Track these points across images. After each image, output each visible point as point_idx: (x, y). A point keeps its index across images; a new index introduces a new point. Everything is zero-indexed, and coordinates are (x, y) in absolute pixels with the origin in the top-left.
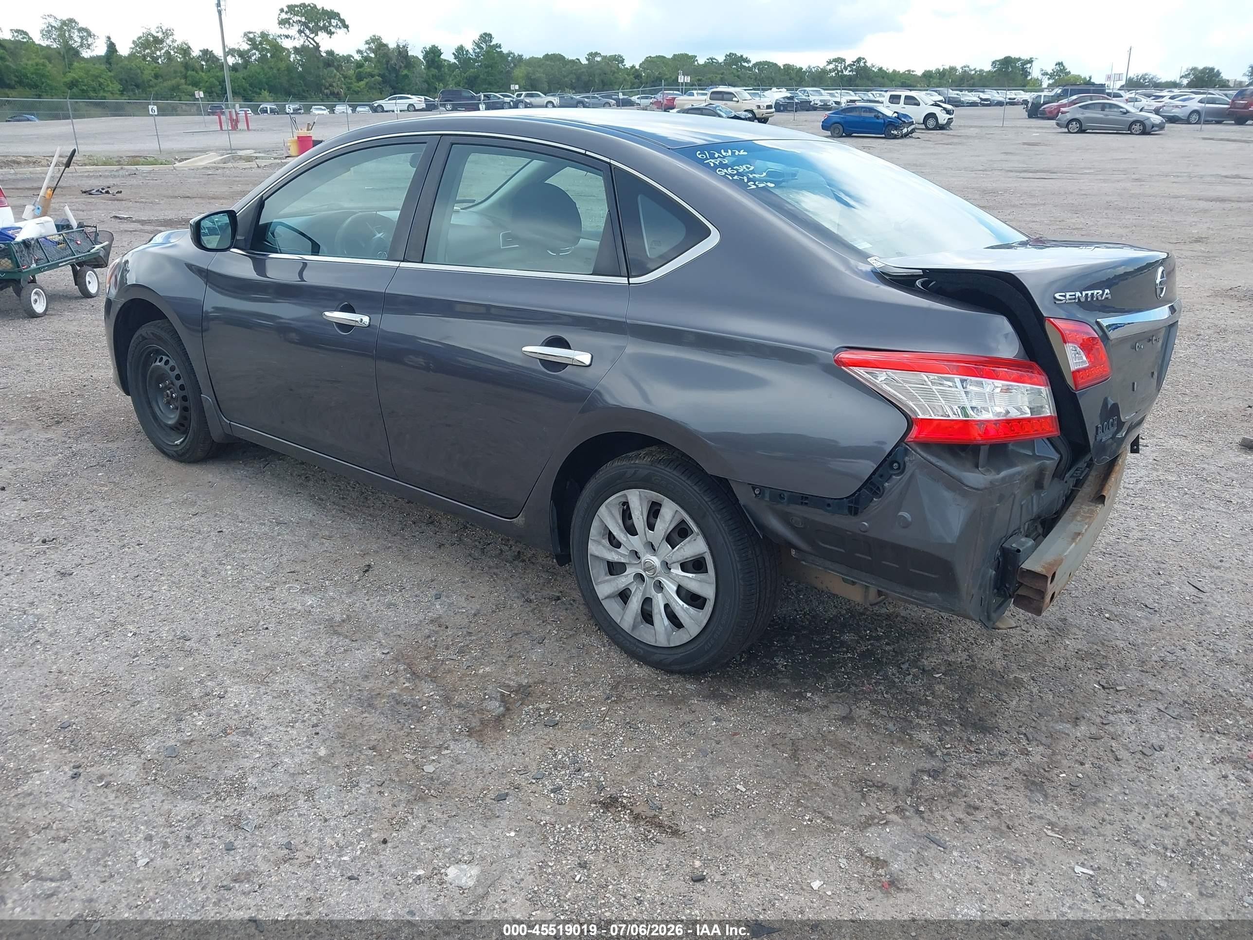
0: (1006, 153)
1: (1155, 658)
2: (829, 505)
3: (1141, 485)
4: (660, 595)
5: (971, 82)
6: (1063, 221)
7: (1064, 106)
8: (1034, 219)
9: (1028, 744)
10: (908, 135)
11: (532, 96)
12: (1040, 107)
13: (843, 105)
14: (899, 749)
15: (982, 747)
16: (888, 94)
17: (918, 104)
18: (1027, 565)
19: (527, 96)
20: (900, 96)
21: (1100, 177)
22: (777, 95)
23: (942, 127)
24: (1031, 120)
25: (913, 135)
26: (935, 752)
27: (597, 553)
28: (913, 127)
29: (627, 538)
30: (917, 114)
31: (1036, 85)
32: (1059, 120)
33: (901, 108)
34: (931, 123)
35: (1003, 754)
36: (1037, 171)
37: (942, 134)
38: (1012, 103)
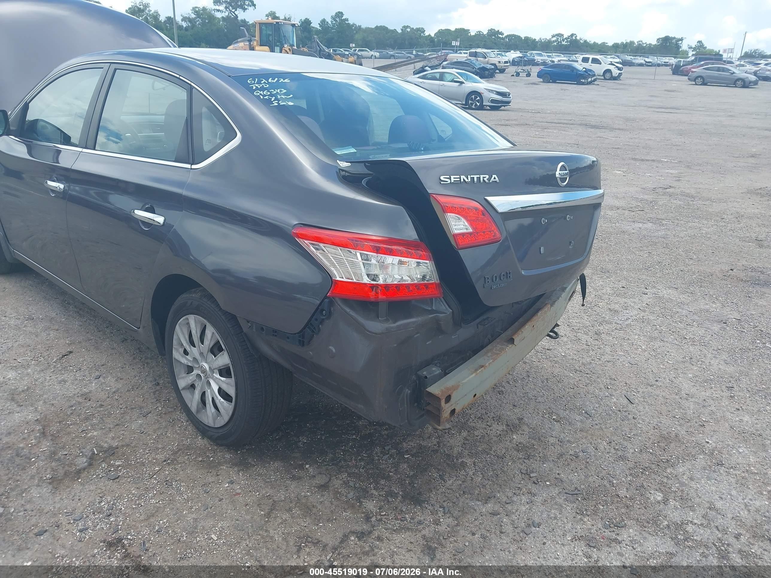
0: (652, 96)
1: (571, 452)
2: (288, 338)
3: (629, 322)
4: (209, 390)
5: (643, 51)
6: (669, 140)
7: (694, 68)
8: (651, 138)
9: (443, 516)
10: (592, 82)
11: (363, 51)
12: (680, 68)
13: (556, 63)
14: (347, 514)
15: (407, 516)
16: (582, 57)
17: (600, 64)
18: (431, 389)
19: (359, 50)
20: (589, 58)
21: (708, 113)
22: (513, 55)
23: (615, 79)
24: (674, 76)
25: (595, 83)
26: (371, 518)
27: (177, 358)
28: (595, 77)
29: (191, 349)
30: (598, 69)
31: (685, 54)
32: (689, 76)
33: (588, 65)
34: (608, 75)
35: (420, 523)
36: (667, 108)
37: (614, 83)
38: (666, 65)
